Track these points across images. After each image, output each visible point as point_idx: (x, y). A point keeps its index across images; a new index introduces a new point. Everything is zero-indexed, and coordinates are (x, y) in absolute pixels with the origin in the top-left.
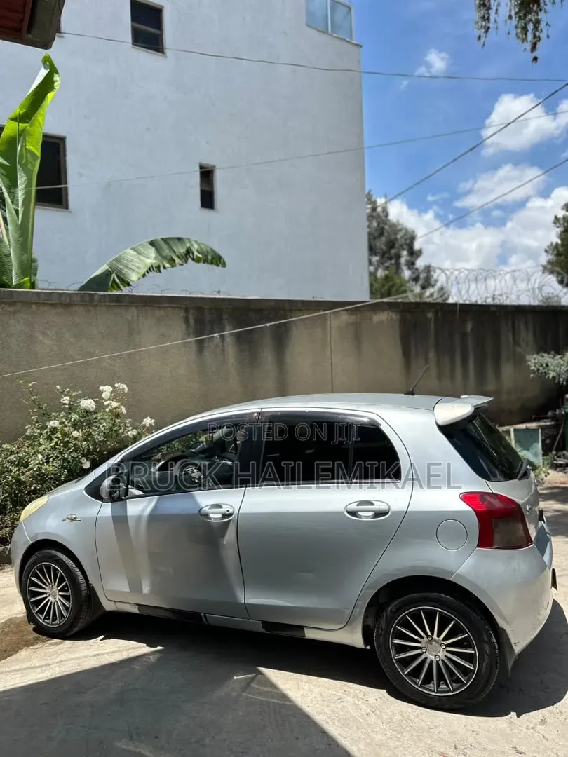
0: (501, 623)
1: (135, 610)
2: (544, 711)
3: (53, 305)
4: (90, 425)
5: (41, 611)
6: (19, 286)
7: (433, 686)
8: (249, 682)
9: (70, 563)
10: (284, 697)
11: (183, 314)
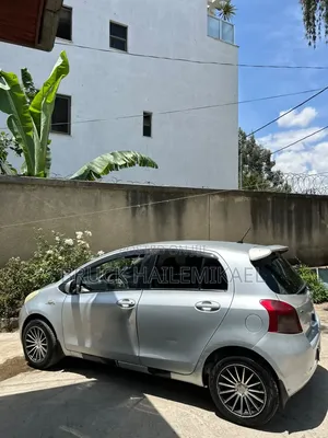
0: (280, 377)
1: (81, 356)
2: (305, 432)
3: (54, 187)
4: (70, 253)
5: (31, 354)
6: (38, 176)
7: (240, 411)
8: (138, 401)
9: (48, 328)
10: (156, 411)
11: (125, 193)
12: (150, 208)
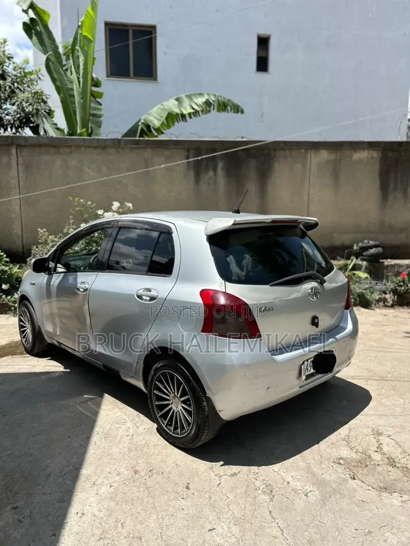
0: (208, 392)
7: (172, 428)
8: (88, 400)
11: (185, 153)
12: (220, 172)
